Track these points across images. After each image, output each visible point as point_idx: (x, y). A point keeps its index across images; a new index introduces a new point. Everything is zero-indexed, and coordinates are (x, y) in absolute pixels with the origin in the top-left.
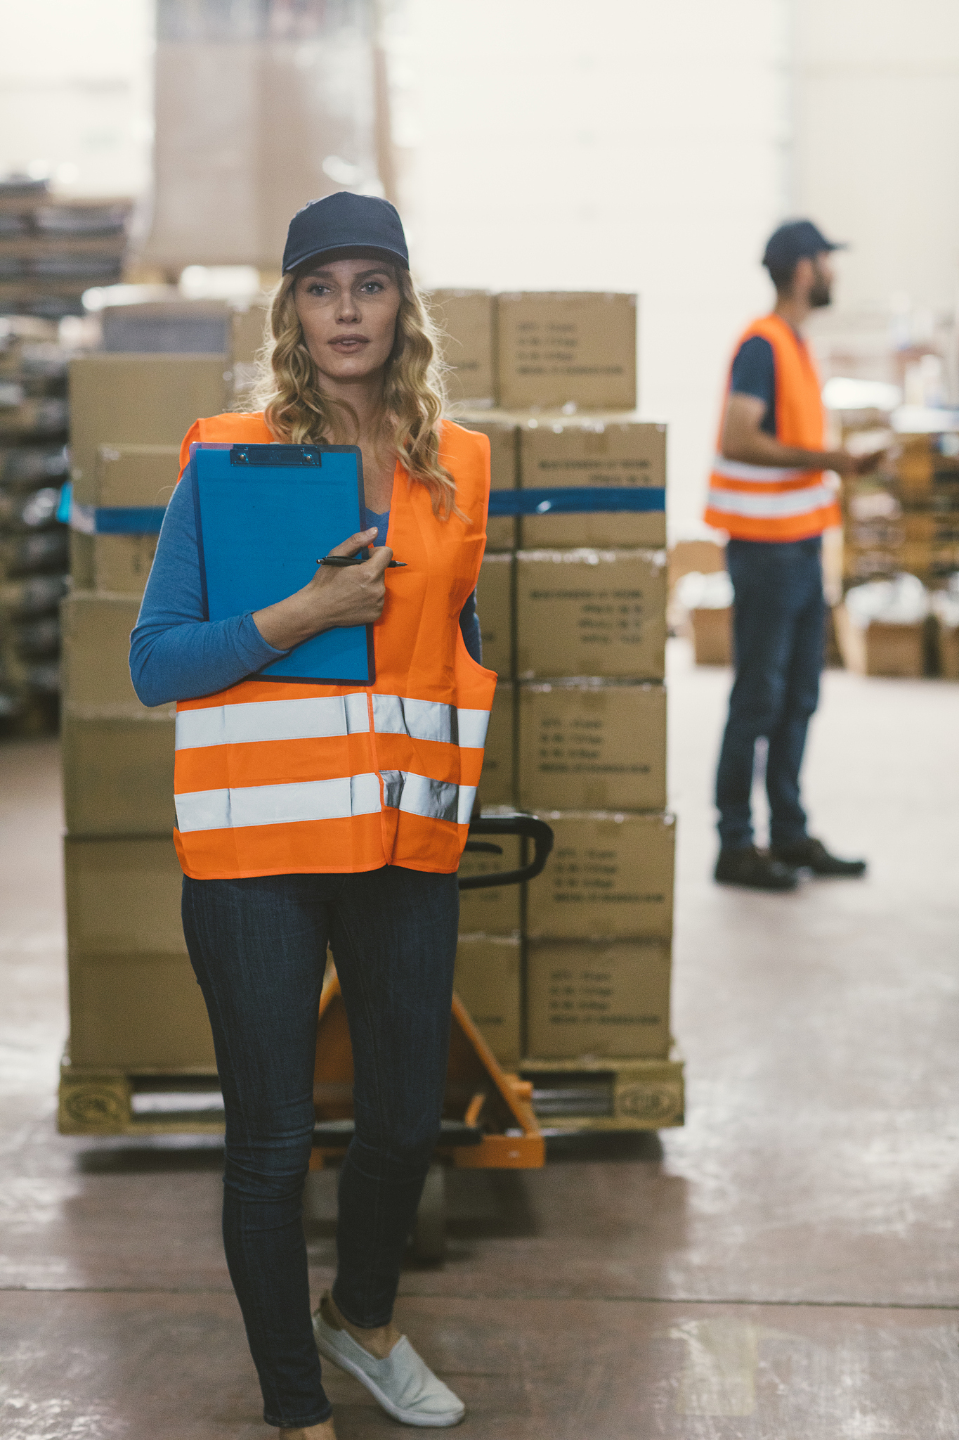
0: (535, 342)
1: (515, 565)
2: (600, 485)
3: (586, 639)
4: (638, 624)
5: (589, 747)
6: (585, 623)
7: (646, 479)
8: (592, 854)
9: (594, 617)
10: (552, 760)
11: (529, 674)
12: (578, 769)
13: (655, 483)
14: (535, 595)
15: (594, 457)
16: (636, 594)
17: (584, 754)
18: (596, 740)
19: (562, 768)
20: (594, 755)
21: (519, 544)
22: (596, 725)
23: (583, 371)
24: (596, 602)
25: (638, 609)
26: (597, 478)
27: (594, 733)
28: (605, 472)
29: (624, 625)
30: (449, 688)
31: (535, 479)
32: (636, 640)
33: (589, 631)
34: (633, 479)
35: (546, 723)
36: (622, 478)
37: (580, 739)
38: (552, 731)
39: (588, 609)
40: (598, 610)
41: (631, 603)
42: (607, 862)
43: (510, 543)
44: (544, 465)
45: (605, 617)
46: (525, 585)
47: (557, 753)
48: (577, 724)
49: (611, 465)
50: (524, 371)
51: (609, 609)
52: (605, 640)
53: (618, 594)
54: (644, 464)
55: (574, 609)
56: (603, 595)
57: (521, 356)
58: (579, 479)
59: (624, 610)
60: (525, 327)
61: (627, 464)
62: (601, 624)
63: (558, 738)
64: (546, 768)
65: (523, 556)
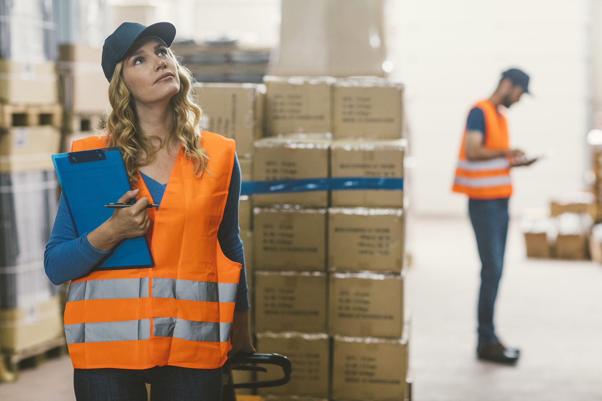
0: (351, 106)
1: (327, 215)
2: (370, 176)
3: (362, 252)
4: (387, 245)
5: (363, 306)
6: (361, 244)
7: (393, 174)
8: (364, 359)
9: (366, 241)
10: (344, 311)
11: (333, 269)
12: (358, 316)
13: (398, 176)
14: (337, 230)
15: (368, 162)
16: (387, 231)
17: (360, 309)
18: (367, 302)
19: (350, 316)
20: (365, 310)
21: (330, 205)
22: (367, 295)
23: (374, 120)
24: (367, 234)
25: (388, 238)
26: (368, 173)
27: (366, 298)
28: (373, 170)
29: (380, 245)
30: (206, 273)
31: (338, 173)
32: (387, 253)
33: (363, 248)
34: (386, 174)
35: (342, 293)
36: (382, 174)
37: (359, 301)
38: (345, 297)
39: (363, 237)
40: (368, 238)
41: (385, 235)
42: (372, 363)
43: (325, 203)
44: (342, 166)
45: (371, 241)
46: (332, 225)
47: (347, 308)
48: (357, 294)
49: (375, 166)
50: (345, 120)
51: (374, 238)
52: (372, 253)
53: (378, 230)
54: (392, 166)
55: (356, 237)
56: (370, 230)
57: (344, 113)
58: (360, 173)
59: (381, 238)
60: (346, 99)
61: (384, 166)
62: (369, 245)
63: (348, 301)
64: (342, 315)
65: (333, 211)
